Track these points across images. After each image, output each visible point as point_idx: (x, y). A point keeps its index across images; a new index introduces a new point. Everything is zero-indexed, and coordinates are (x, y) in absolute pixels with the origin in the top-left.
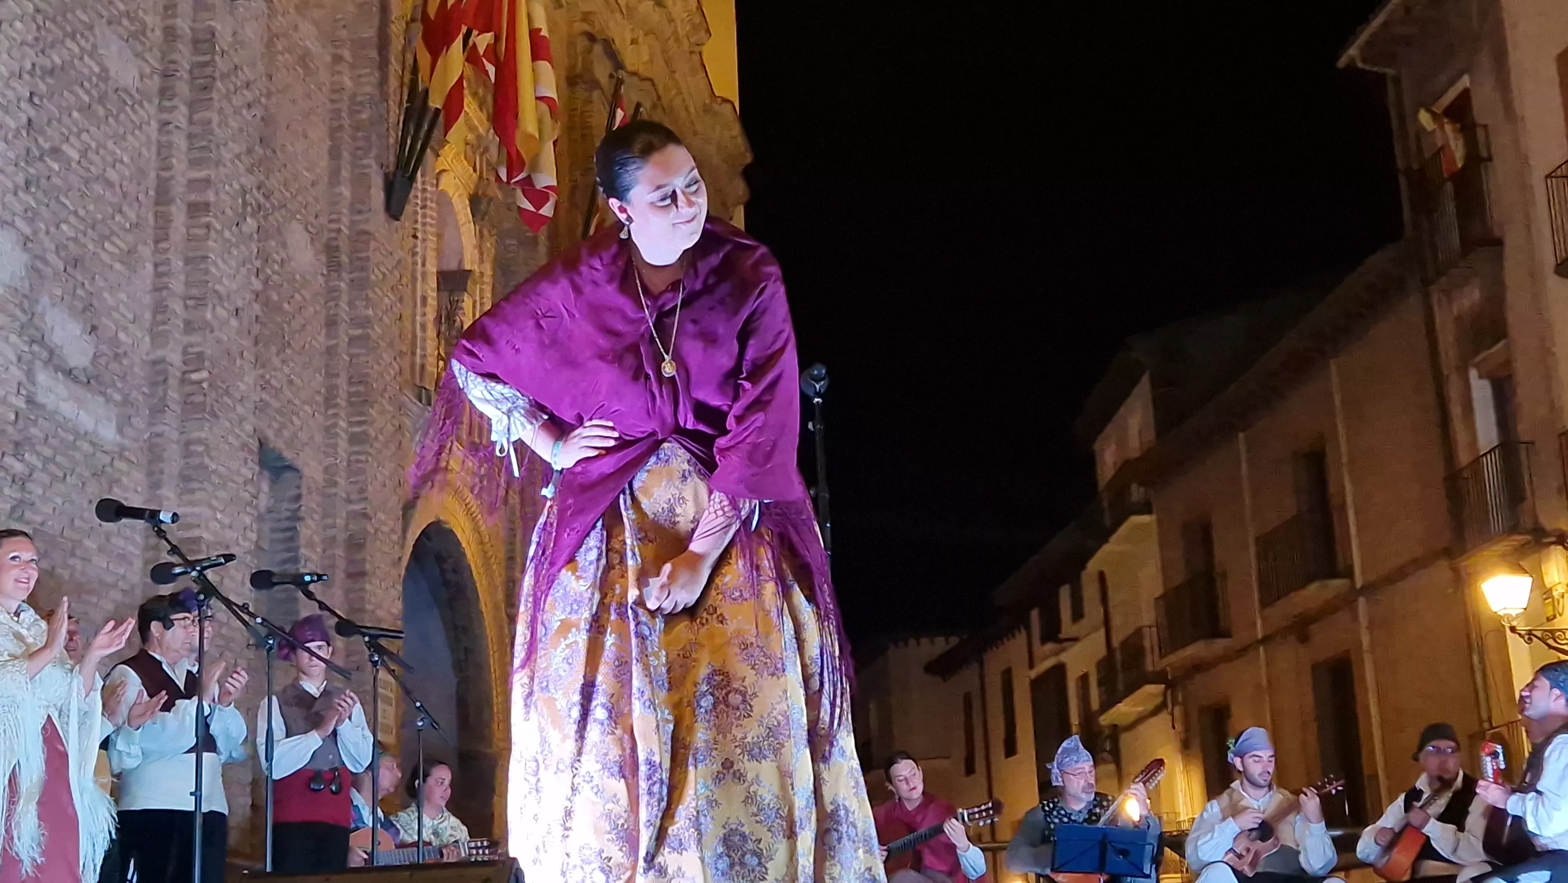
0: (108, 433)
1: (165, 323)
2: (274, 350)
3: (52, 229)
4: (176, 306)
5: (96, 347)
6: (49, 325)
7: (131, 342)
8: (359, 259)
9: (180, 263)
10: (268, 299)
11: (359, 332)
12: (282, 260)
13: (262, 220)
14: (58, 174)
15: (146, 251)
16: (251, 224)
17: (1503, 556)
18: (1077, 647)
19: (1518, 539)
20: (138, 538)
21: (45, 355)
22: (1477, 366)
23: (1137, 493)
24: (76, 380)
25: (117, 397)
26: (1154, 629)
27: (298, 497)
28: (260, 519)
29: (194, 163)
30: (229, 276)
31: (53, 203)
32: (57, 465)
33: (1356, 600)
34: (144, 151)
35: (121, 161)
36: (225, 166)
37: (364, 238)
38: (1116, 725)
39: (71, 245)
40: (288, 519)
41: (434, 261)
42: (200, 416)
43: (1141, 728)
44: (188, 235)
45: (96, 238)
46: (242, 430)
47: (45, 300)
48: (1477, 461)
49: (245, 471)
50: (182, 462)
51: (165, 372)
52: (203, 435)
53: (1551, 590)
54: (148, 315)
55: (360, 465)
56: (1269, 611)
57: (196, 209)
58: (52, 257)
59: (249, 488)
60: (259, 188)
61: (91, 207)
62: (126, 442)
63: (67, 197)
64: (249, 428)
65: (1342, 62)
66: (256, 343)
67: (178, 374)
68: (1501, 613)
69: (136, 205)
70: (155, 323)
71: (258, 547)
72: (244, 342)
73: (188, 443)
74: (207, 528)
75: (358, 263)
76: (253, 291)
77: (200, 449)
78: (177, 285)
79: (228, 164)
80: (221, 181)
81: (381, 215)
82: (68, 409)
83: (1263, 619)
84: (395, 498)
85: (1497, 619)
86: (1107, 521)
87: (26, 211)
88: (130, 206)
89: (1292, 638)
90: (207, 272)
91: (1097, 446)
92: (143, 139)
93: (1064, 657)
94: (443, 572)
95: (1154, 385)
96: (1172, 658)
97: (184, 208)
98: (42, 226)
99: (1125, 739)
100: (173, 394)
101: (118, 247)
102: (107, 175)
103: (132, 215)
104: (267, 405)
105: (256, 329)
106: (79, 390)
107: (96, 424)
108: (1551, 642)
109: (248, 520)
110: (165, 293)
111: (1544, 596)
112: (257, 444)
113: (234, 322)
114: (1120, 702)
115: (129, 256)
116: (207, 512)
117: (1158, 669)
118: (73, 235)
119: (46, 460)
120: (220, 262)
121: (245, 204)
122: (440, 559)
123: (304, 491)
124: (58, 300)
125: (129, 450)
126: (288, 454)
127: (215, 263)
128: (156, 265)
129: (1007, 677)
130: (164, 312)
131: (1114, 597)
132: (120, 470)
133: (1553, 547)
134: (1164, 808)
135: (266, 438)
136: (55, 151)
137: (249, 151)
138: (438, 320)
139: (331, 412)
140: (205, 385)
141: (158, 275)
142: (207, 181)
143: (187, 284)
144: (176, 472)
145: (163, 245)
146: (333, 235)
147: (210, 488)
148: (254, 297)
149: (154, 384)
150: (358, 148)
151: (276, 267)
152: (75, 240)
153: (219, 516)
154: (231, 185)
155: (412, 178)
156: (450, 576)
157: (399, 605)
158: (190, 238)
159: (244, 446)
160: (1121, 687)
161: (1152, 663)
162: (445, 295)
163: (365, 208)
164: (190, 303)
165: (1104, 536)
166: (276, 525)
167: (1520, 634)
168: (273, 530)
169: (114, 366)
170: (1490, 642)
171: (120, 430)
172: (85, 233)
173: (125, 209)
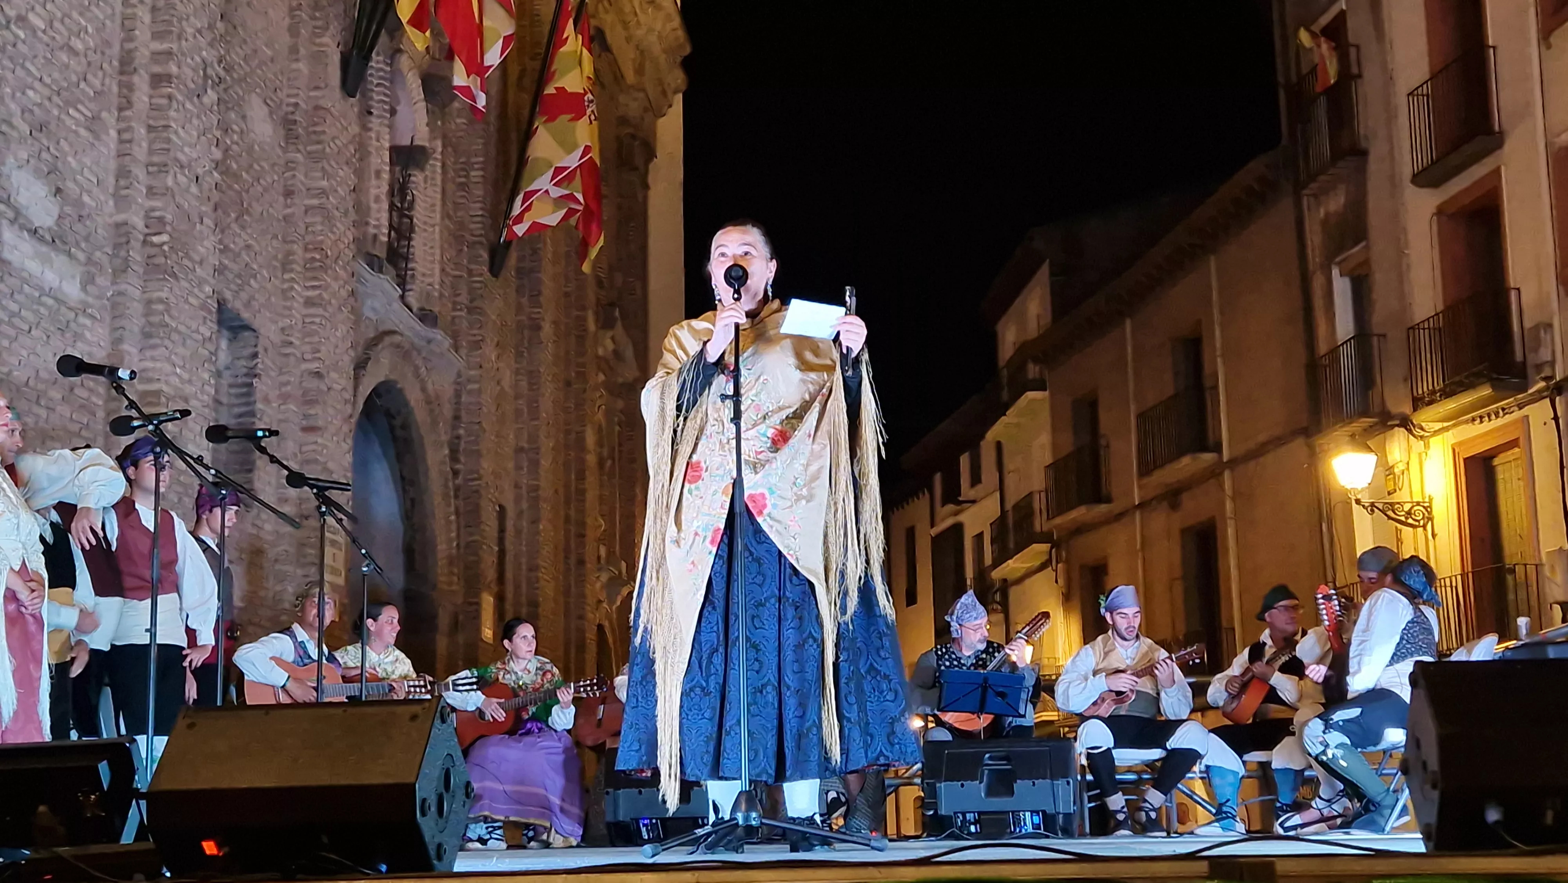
0: (72, 290)
1: (127, 188)
2: (233, 215)
3: (18, 94)
4: (139, 172)
5: (62, 209)
6: (15, 185)
7: (94, 204)
8: (315, 132)
9: (143, 131)
10: (228, 168)
11: (315, 202)
12: (242, 132)
13: (221, 92)
14: (24, 42)
15: (109, 118)
16: (211, 96)
17: (1353, 436)
18: (974, 509)
19: (1368, 421)
20: (101, 390)
21: (11, 214)
22: (1339, 264)
23: (1033, 371)
24: (42, 239)
25: (81, 256)
26: (1043, 495)
27: (255, 355)
28: (218, 374)
29: (157, 36)
30: (190, 146)
31: (18, 69)
32: (21, 318)
33: (1221, 474)
34: (108, 22)
35: (86, 32)
36: (186, 40)
37: (321, 113)
38: (1005, 580)
39: (36, 109)
40: (246, 375)
41: (387, 137)
42: (162, 277)
43: (1028, 582)
44: (151, 104)
45: (61, 104)
46: (201, 291)
47: (11, 160)
48: (1334, 351)
49: (202, 329)
50: (143, 320)
51: (127, 234)
52: (164, 295)
53: (1392, 467)
54: (112, 180)
55: (314, 327)
56: (1145, 480)
57: (157, 80)
58: (17, 121)
59: (208, 345)
60: (220, 62)
61: (56, 75)
62: (90, 300)
63: (33, 64)
64: (208, 289)
66: (216, 209)
67: (141, 238)
68: (1348, 487)
69: (100, 74)
70: (117, 188)
71: (217, 401)
72: (204, 208)
73: (149, 302)
74: (167, 383)
75: (313, 137)
76: (212, 161)
77: (160, 307)
78: (140, 151)
79: (191, 39)
80: (183, 54)
81: (337, 93)
82: (33, 266)
83: (1140, 487)
84: (346, 358)
85: (1345, 493)
86: (1005, 395)
88: (95, 76)
89: (1165, 504)
90: (168, 140)
91: (999, 327)
92: (109, 11)
93: (962, 518)
94: (392, 429)
95: (1052, 274)
96: (1058, 521)
97: (146, 77)
98: (8, 90)
99: (1014, 593)
100: (136, 255)
101: (83, 113)
102: (72, 44)
103: (97, 83)
104: (226, 267)
105: (216, 196)
106: (44, 249)
107: (61, 282)
108: (1390, 513)
109: (206, 376)
110: (128, 158)
111: (1387, 473)
112: (216, 306)
113: (194, 189)
114: (1011, 558)
115: (93, 123)
116: (168, 368)
117: (1045, 529)
118: (39, 101)
119: (12, 315)
120: (180, 130)
121: (206, 76)
122: (389, 415)
123: (260, 349)
124: (25, 162)
125: (91, 306)
126: (246, 315)
127: (176, 133)
128: (120, 133)
129: (911, 533)
130: (128, 178)
131: (1009, 464)
132: (84, 326)
133: (1396, 429)
134: (1046, 653)
135: (224, 300)
136: (21, 19)
137: (211, 27)
138: (391, 193)
139: (286, 276)
140: (166, 248)
141: (121, 142)
142: (169, 53)
143: (151, 152)
144: (136, 329)
145: (128, 113)
146: (291, 109)
147: (170, 346)
148: (214, 166)
149: (117, 246)
150: (315, 27)
151: (235, 137)
152: (40, 105)
153: (178, 370)
154: (192, 59)
155: (367, 58)
156: (399, 433)
157: (349, 458)
158: (153, 108)
159: (204, 307)
160: (1011, 545)
161: (1039, 524)
162: (398, 169)
163: (323, 85)
164: (151, 169)
165: (1002, 409)
166: (231, 380)
167: (1363, 506)
168: (231, 386)
169: (78, 227)
170: (1338, 512)
171: (84, 288)
172: (50, 99)
173: (89, 77)
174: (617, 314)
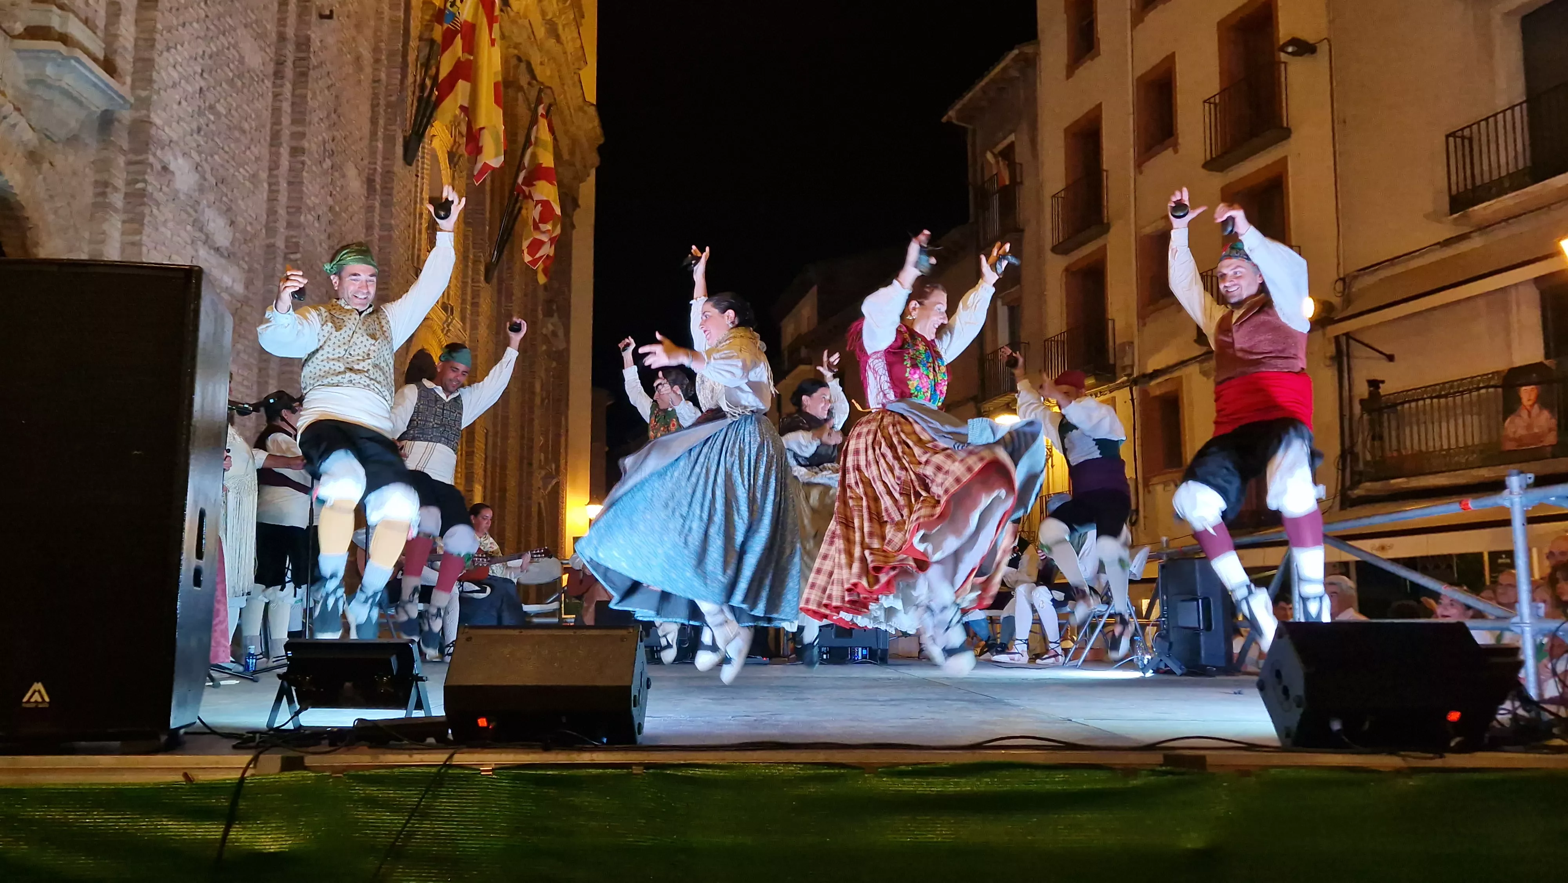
0: (240, 289)
1: (274, 222)
3: (211, 158)
4: (281, 211)
5: (234, 235)
6: (207, 218)
7: (253, 232)
8: (387, 188)
9: (285, 185)
11: (385, 233)
12: (343, 186)
13: (333, 161)
14: (213, 123)
15: (264, 175)
16: (327, 163)
17: (1007, 404)
21: (203, 238)
23: (804, 352)
24: (221, 254)
25: (245, 266)
29: (295, 122)
30: (315, 196)
31: (211, 142)
34: (264, 111)
35: (251, 118)
36: (314, 125)
37: (391, 175)
41: (427, 191)
44: (290, 167)
45: (234, 164)
47: (204, 202)
51: (274, 252)
54: (264, 216)
57: (296, 151)
58: (210, 177)
60: (332, 140)
61: (232, 146)
62: (250, 295)
63: (219, 138)
65: (944, 119)
66: (329, 238)
67: (283, 255)
69: (258, 145)
81: (400, 161)
87: (198, 146)
88: (256, 147)
90: (302, 191)
91: (782, 324)
95: (819, 293)
97: (288, 149)
98: (205, 156)
101: (247, 172)
102: (242, 125)
103: (257, 152)
105: (329, 229)
110: (274, 202)
113: (316, 224)
115: (254, 178)
118: (221, 162)
120: (309, 185)
121: (325, 150)
124: (212, 204)
125: (250, 299)
127: (306, 186)
128: (270, 185)
130: (274, 215)
132: (246, 312)
136: (213, 108)
137: (328, 117)
141: (271, 191)
143: (289, 198)
145: (275, 172)
146: (372, 172)
148: (328, 209)
149: (267, 260)
150: (389, 119)
151: (340, 191)
152: (223, 166)
154: (317, 138)
155: (420, 141)
158: (291, 169)
163: (392, 157)
164: (289, 210)
169: (243, 247)
171: (246, 287)
172: (228, 162)
173: (252, 147)
174: (554, 307)
